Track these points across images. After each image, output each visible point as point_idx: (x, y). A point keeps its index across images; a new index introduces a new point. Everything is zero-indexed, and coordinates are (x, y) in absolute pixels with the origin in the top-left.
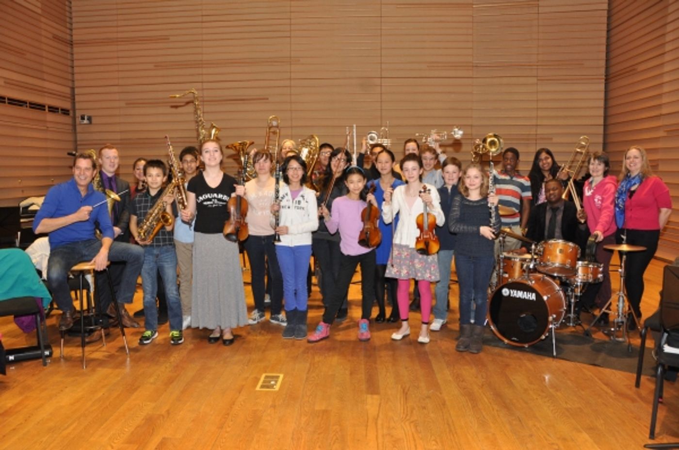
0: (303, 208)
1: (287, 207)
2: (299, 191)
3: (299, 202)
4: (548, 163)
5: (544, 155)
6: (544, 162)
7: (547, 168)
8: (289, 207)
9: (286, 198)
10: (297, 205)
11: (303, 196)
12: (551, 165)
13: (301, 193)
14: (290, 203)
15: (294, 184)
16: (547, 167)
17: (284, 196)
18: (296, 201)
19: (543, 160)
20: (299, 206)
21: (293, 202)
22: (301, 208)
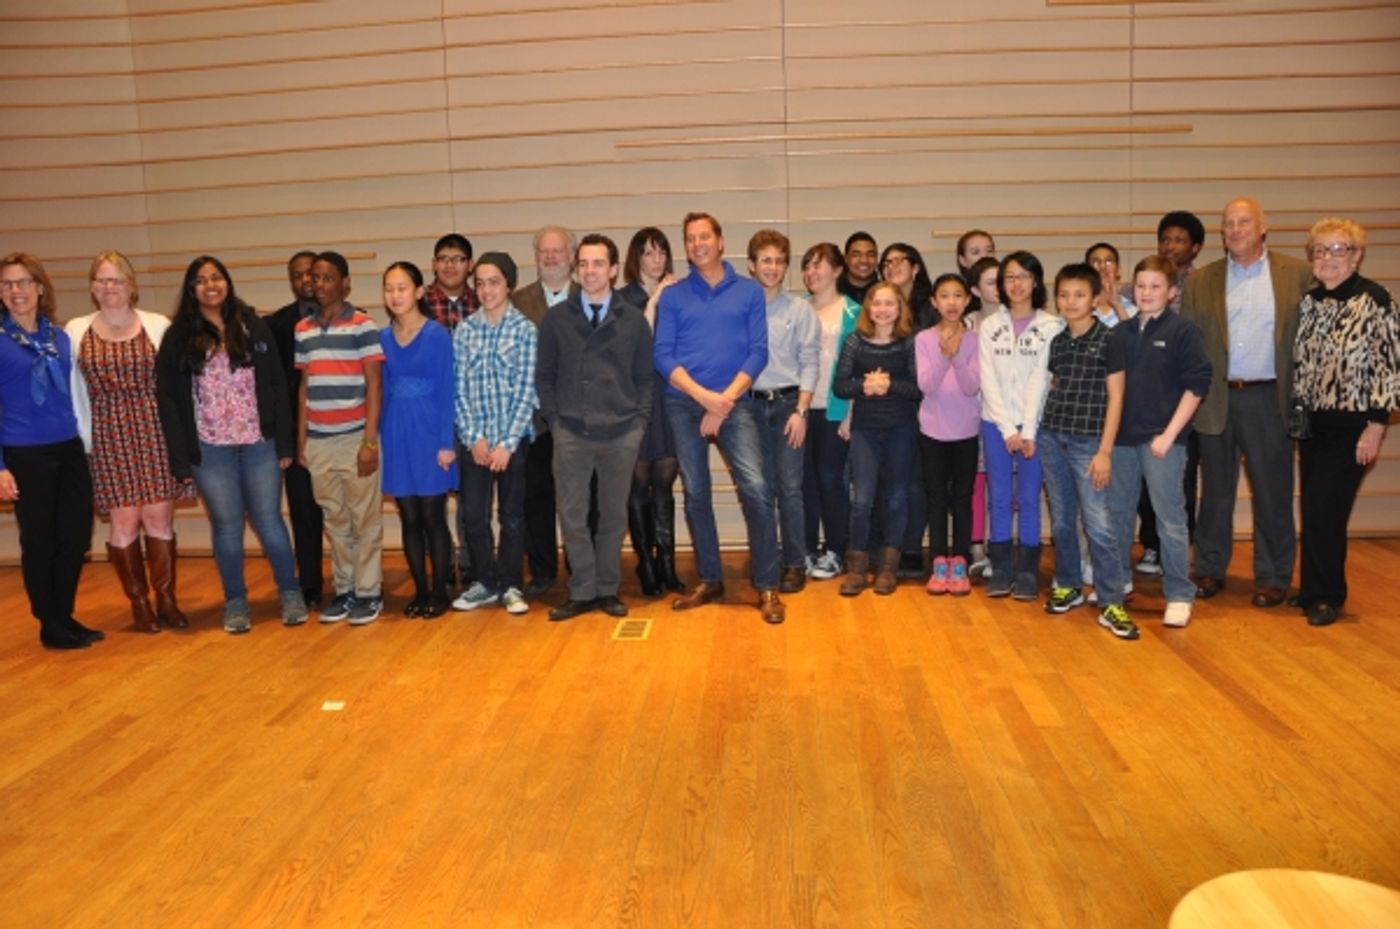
0: (1035, 353)
1: (1005, 352)
2: (1027, 320)
3: (1028, 342)
4: (220, 291)
5: (208, 270)
6: (211, 284)
7: (215, 302)
8: (1009, 352)
9: (1005, 334)
10: (1024, 346)
11: (1035, 330)
12: (224, 293)
13: (1032, 324)
14: (1010, 345)
15: (1018, 307)
16: (215, 299)
17: (1000, 331)
18: (1021, 341)
19: (206, 282)
20: (1029, 349)
21: (1016, 342)
22: (1030, 353)
